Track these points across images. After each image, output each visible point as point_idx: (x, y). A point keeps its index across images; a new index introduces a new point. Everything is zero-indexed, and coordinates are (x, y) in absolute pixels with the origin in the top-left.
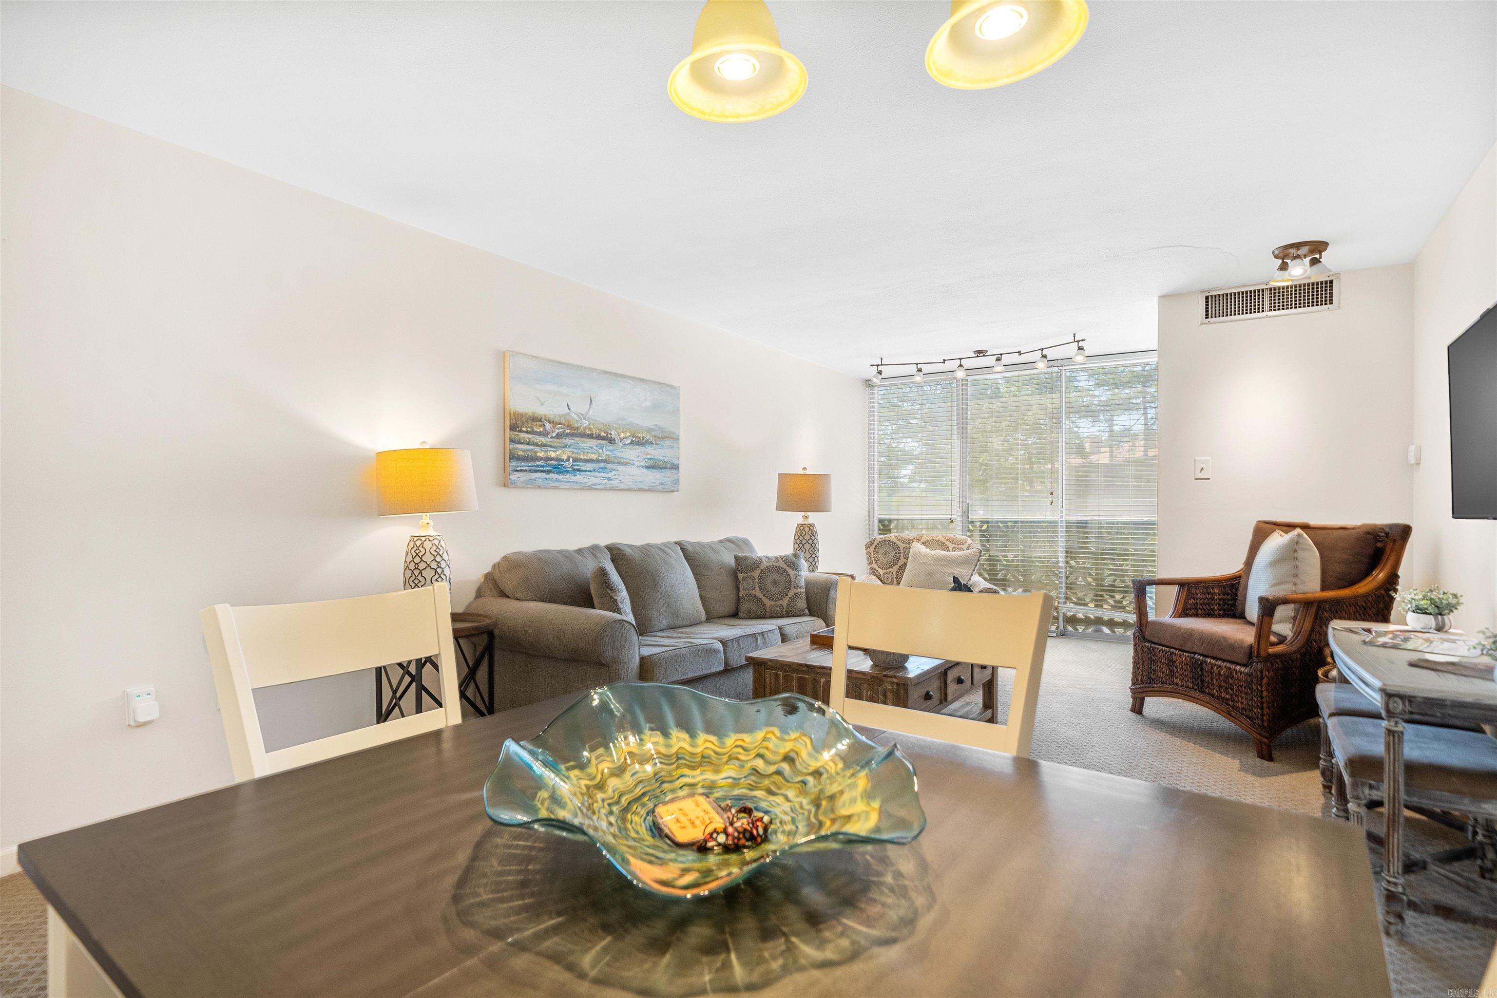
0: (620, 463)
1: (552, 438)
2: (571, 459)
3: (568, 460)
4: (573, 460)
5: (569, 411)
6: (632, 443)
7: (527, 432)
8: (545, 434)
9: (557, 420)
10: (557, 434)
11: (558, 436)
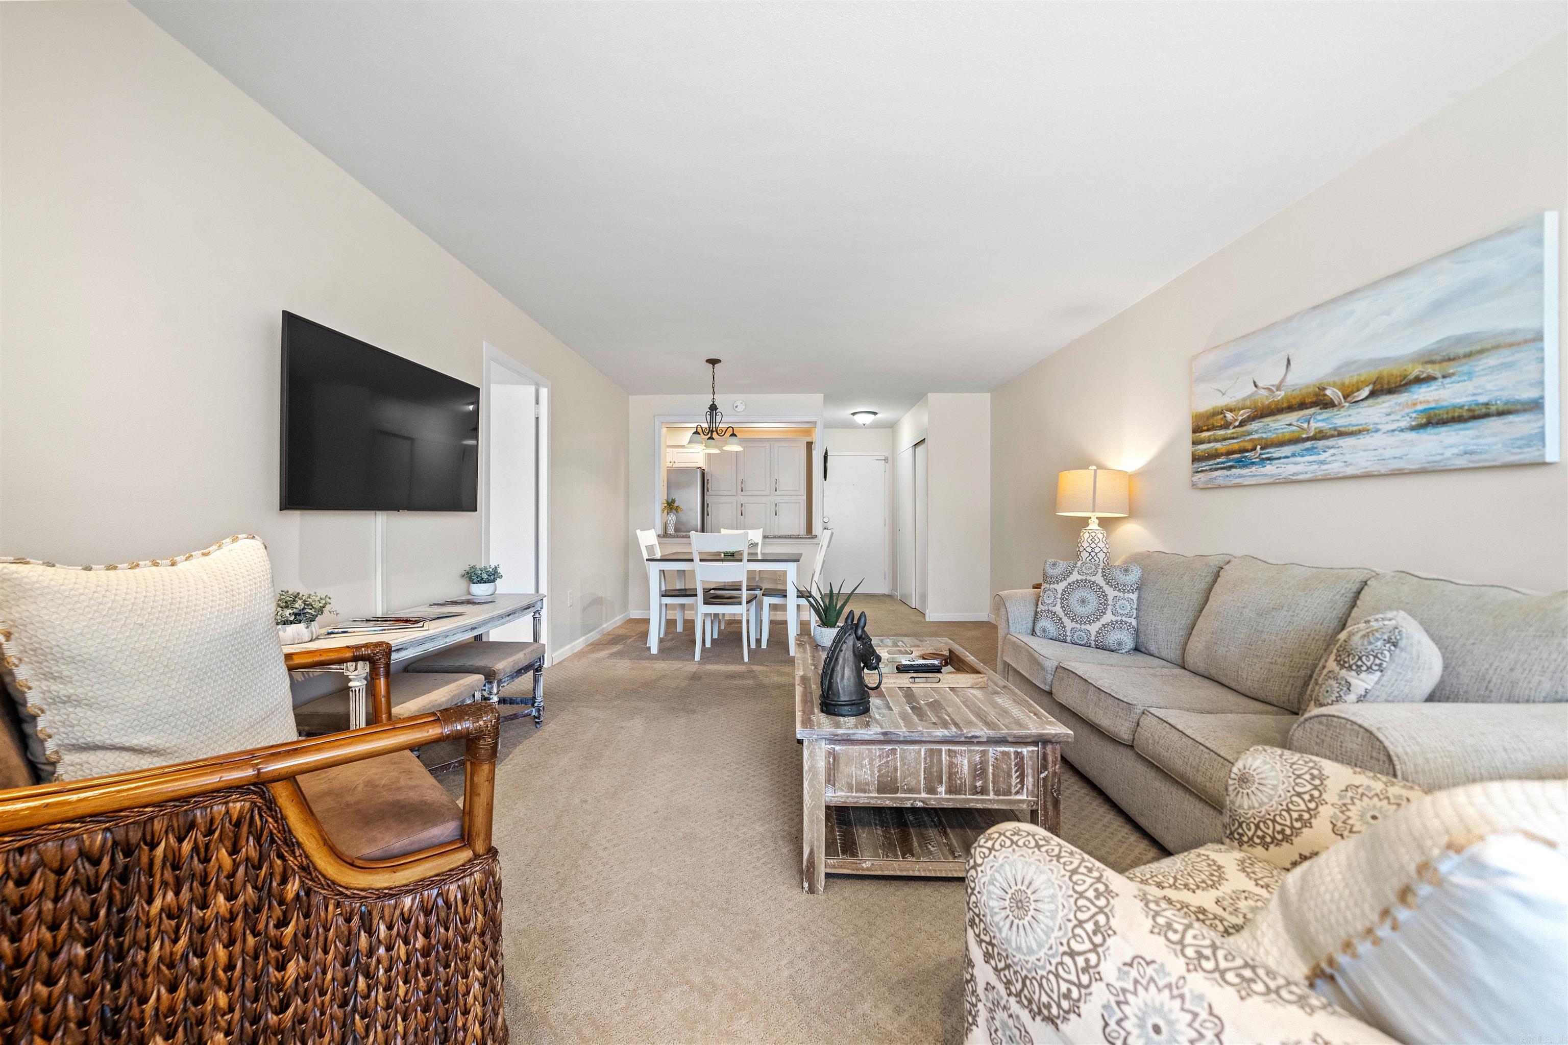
0: (1341, 434)
1: (1235, 427)
2: (1259, 447)
3: (1254, 449)
4: (1261, 449)
5: (1255, 389)
6: (1373, 394)
7: (1208, 430)
8: (1226, 426)
9: (1240, 405)
10: (1241, 423)
11: (1242, 424)
